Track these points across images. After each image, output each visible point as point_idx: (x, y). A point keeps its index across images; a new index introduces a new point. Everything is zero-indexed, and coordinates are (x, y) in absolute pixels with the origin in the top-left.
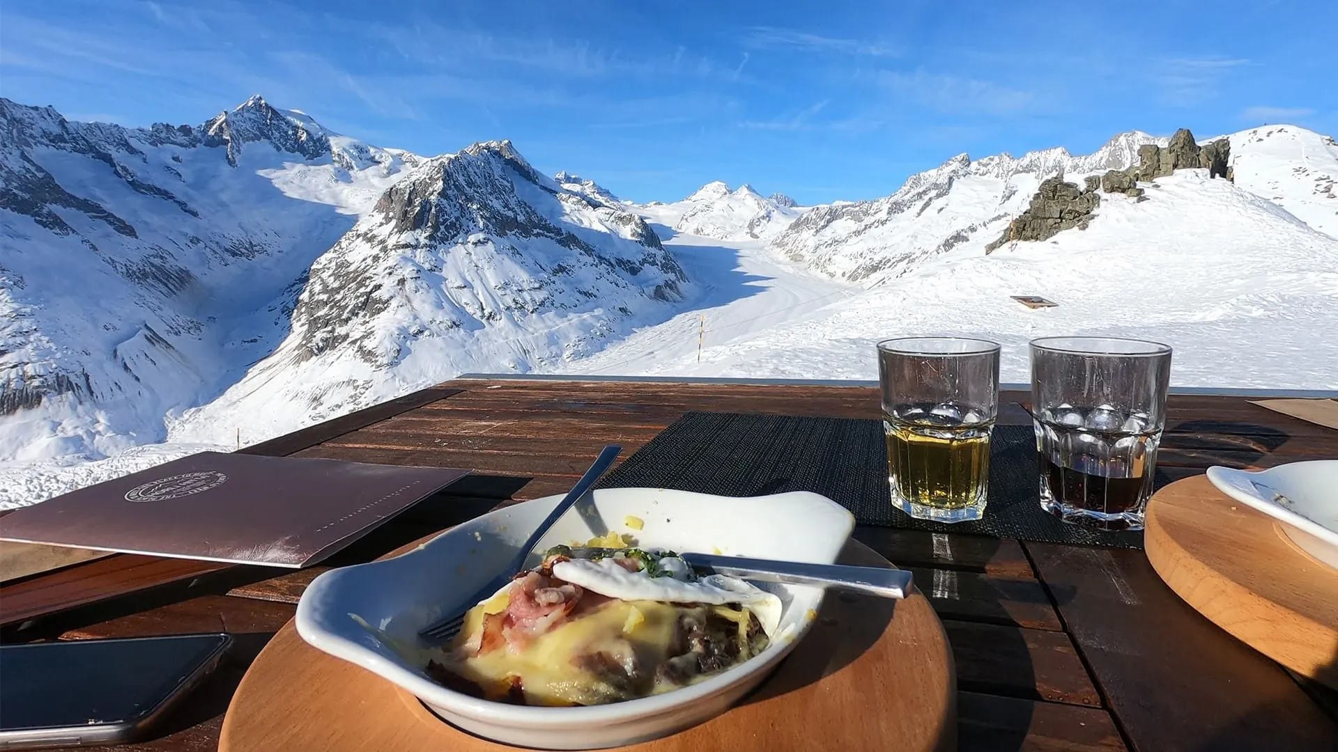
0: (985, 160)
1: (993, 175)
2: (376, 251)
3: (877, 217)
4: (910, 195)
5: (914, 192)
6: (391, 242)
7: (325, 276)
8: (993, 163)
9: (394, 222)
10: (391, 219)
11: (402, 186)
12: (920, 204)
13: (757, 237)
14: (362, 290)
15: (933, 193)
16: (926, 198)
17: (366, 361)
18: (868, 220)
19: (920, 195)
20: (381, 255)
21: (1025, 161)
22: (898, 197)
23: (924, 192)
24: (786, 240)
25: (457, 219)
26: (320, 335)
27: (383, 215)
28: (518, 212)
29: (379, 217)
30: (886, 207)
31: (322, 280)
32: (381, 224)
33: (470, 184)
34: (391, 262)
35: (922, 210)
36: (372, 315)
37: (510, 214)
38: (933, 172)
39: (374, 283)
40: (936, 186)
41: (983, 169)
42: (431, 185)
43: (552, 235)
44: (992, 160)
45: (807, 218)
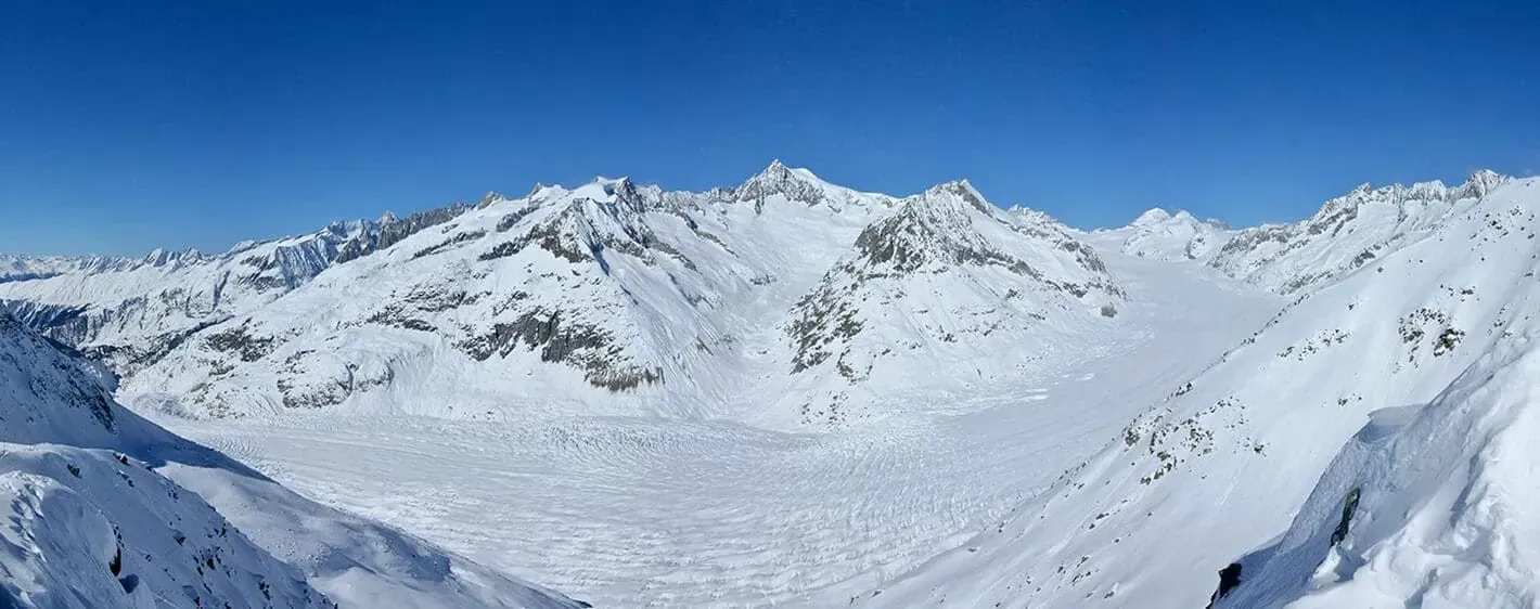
0: (1384, 189)
1: (1391, 201)
2: (855, 280)
3: (1299, 238)
4: (1325, 219)
5: (1328, 216)
6: (866, 273)
7: (816, 301)
8: (1390, 192)
9: (868, 257)
10: (867, 254)
11: (876, 224)
12: (1333, 226)
13: (1194, 258)
14: (844, 313)
15: (1344, 217)
16: (1339, 221)
17: (844, 375)
18: (1291, 241)
19: (1334, 219)
20: (859, 283)
21: (1414, 191)
22: (1316, 219)
23: (1337, 216)
24: (1219, 261)
25: (921, 251)
26: (811, 351)
27: (861, 249)
28: (974, 242)
29: (858, 251)
30: (1306, 229)
31: (815, 307)
32: (860, 258)
33: (933, 220)
34: (866, 290)
35: (1337, 230)
36: (850, 335)
37: (967, 245)
38: (1343, 199)
39: (852, 309)
40: (1347, 211)
41: (1382, 197)
42: (900, 222)
43: (1004, 263)
44: (1389, 189)
45: (1238, 241)
